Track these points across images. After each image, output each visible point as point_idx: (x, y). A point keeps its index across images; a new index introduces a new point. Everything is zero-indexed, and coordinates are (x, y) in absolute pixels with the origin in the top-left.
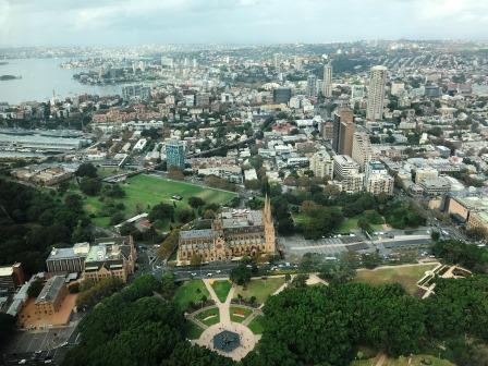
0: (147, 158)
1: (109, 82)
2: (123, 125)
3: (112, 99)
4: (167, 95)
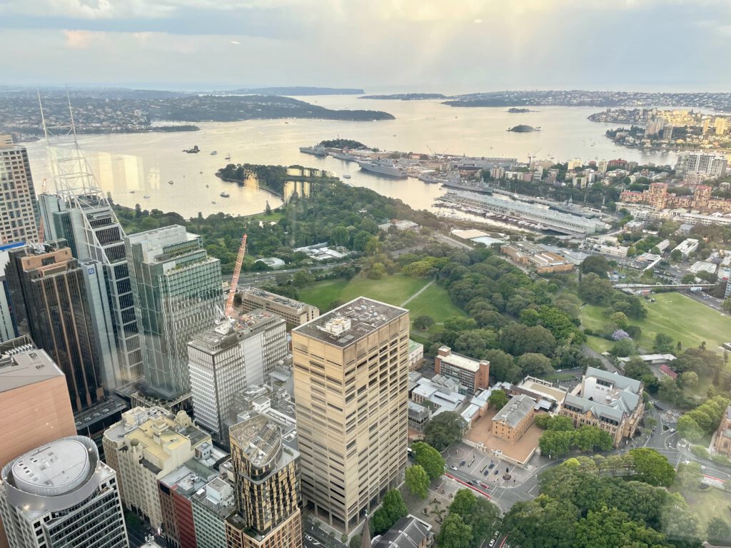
0: (693, 269)
1: (657, 146)
2: (666, 212)
3: (657, 171)
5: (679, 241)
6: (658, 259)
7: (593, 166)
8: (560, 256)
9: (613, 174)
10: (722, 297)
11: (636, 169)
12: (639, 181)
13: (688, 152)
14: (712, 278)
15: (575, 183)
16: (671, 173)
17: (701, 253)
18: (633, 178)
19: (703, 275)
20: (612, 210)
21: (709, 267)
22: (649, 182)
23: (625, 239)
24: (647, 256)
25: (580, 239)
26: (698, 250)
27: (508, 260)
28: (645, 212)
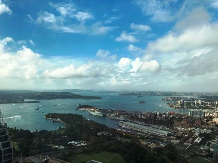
0: (202, 148)
1: (183, 108)
3: (184, 116)
4: (214, 117)
5: (195, 138)
6: (190, 144)
7: (165, 114)
8: (158, 144)
9: (171, 116)
10: (212, 158)
11: (178, 115)
12: (179, 118)
13: (192, 110)
14: (208, 151)
15: (160, 119)
16: (189, 117)
17: (203, 143)
18: (177, 118)
19: (205, 150)
20: (173, 128)
21: (206, 147)
22: (183, 119)
23: (178, 138)
24: (186, 144)
25: (164, 138)
26: (202, 141)
27: (141, 146)
28: (183, 129)
